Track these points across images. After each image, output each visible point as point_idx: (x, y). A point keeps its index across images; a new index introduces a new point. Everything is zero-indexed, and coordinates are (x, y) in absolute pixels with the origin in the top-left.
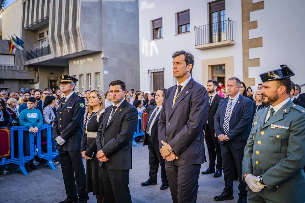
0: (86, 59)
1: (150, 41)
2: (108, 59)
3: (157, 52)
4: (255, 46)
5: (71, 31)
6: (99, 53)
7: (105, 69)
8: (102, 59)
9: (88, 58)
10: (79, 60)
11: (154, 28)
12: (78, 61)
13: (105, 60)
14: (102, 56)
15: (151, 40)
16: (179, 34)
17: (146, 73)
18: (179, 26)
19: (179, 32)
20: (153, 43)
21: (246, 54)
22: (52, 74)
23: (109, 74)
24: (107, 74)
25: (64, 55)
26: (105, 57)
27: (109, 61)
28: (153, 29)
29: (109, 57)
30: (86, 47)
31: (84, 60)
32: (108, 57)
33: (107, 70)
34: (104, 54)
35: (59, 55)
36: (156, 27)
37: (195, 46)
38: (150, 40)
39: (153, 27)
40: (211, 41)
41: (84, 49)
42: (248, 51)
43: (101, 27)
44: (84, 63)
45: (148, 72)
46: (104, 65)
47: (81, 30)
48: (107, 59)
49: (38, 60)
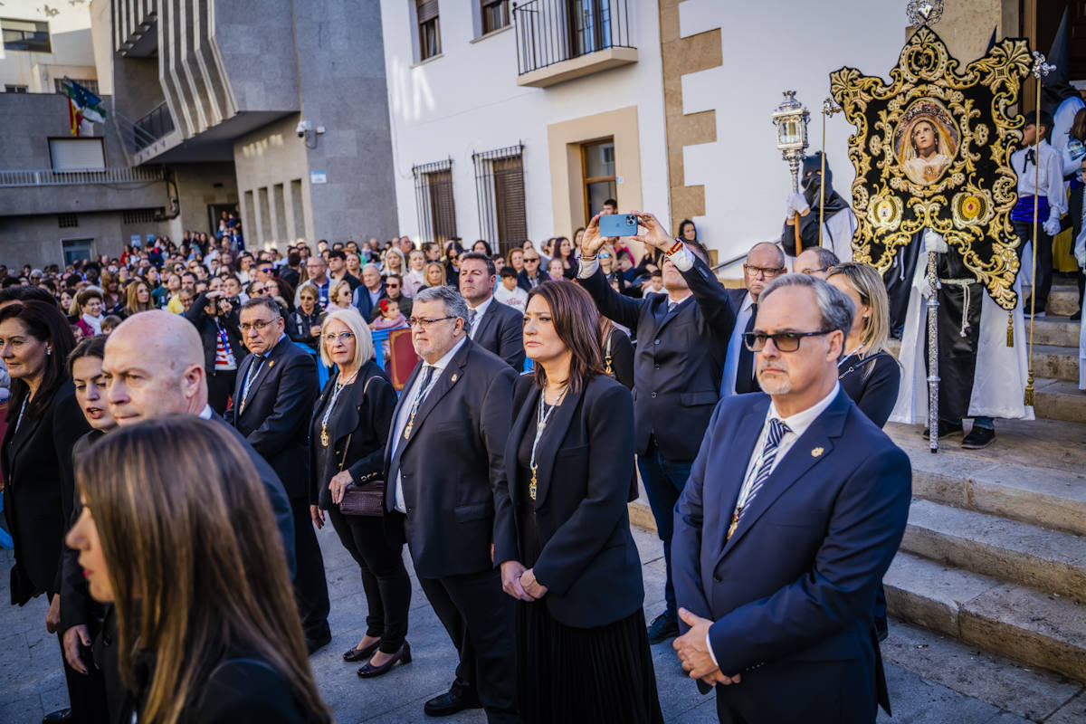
0: (267, 136)
1: (412, 68)
2: (322, 134)
3: (431, 102)
4: (700, 66)
5: (201, 54)
6: (293, 116)
7: (313, 168)
8: (301, 135)
9: (271, 134)
10: (254, 142)
11: (422, 21)
12: (252, 146)
13: (313, 138)
14: (302, 125)
15: (414, 62)
16: (488, 35)
17: (410, 178)
18: (484, 9)
19: (486, 29)
20: (419, 72)
21: (672, 97)
22: (218, 185)
23: (329, 181)
24: (323, 184)
25: (201, 130)
26: (309, 127)
27: (326, 139)
28: (421, 26)
29: (326, 129)
30: (243, 101)
31: (265, 142)
32: (321, 129)
33: (320, 172)
34: (306, 118)
35: (191, 132)
36: (428, 17)
37: (520, 74)
38: (411, 63)
39: (419, 17)
40: (574, 51)
41: (237, 110)
42: (680, 85)
43: (292, 33)
44: (266, 153)
45: (412, 174)
46: (308, 153)
47: (220, 48)
48: (318, 134)
49: (156, 149)
